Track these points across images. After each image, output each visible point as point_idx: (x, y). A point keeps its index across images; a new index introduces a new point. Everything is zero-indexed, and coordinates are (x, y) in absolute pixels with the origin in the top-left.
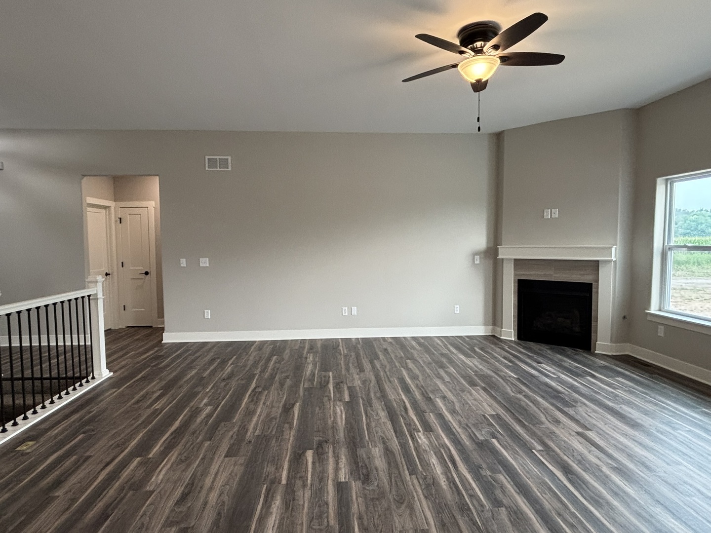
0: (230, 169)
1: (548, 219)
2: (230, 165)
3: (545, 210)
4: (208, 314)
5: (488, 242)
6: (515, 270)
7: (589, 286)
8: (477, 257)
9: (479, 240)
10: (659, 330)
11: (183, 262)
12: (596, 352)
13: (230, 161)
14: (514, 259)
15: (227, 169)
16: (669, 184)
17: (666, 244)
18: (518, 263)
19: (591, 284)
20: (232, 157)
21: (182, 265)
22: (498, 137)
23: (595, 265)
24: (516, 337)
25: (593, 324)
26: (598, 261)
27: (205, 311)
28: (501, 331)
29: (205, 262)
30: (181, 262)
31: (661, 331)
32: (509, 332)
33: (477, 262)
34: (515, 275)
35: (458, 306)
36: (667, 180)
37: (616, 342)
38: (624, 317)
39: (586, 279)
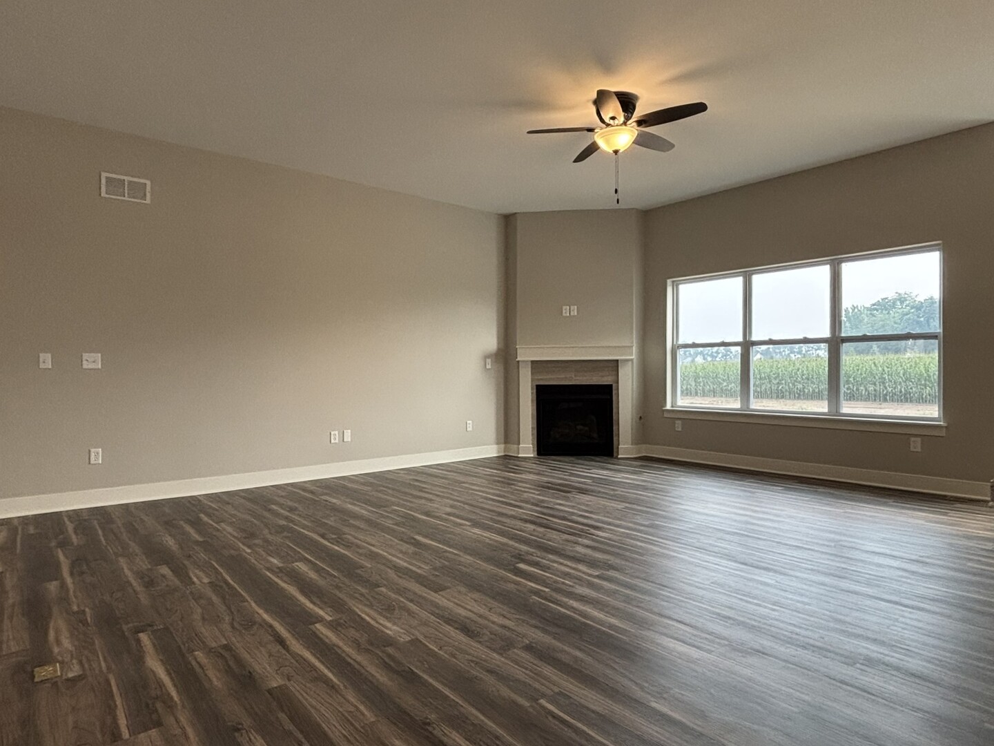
0: (148, 201)
1: (567, 317)
2: (148, 195)
3: (564, 307)
4: (97, 456)
5: (498, 343)
6: (532, 374)
7: (610, 387)
8: (489, 361)
9: (489, 340)
10: (676, 425)
11: (46, 360)
12: (619, 456)
13: (148, 188)
14: (532, 362)
15: (144, 202)
16: (676, 286)
17: (675, 343)
18: (536, 365)
19: (611, 386)
20: (152, 182)
21: (42, 366)
22: (508, 222)
23: (614, 365)
24: (536, 453)
25: (615, 428)
26: (617, 361)
27: (92, 450)
28: (518, 448)
29: (93, 361)
30: (41, 360)
31: (679, 426)
32: (527, 447)
33: (489, 367)
34: (532, 380)
35: (470, 422)
36: (673, 282)
37: (637, 444)
38: (641, 418)
39: (605, 380)
